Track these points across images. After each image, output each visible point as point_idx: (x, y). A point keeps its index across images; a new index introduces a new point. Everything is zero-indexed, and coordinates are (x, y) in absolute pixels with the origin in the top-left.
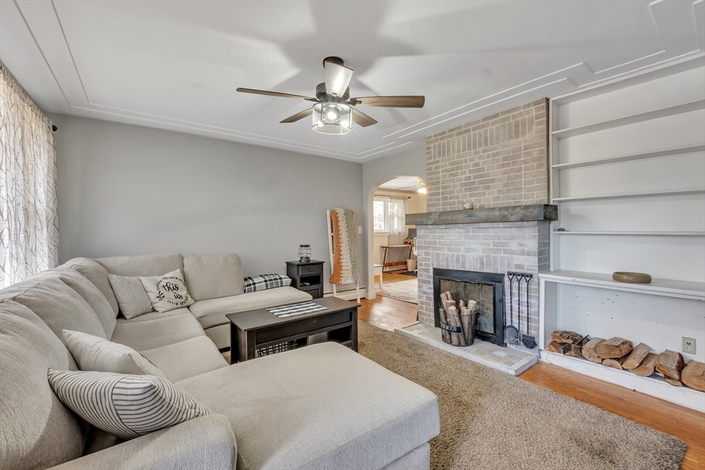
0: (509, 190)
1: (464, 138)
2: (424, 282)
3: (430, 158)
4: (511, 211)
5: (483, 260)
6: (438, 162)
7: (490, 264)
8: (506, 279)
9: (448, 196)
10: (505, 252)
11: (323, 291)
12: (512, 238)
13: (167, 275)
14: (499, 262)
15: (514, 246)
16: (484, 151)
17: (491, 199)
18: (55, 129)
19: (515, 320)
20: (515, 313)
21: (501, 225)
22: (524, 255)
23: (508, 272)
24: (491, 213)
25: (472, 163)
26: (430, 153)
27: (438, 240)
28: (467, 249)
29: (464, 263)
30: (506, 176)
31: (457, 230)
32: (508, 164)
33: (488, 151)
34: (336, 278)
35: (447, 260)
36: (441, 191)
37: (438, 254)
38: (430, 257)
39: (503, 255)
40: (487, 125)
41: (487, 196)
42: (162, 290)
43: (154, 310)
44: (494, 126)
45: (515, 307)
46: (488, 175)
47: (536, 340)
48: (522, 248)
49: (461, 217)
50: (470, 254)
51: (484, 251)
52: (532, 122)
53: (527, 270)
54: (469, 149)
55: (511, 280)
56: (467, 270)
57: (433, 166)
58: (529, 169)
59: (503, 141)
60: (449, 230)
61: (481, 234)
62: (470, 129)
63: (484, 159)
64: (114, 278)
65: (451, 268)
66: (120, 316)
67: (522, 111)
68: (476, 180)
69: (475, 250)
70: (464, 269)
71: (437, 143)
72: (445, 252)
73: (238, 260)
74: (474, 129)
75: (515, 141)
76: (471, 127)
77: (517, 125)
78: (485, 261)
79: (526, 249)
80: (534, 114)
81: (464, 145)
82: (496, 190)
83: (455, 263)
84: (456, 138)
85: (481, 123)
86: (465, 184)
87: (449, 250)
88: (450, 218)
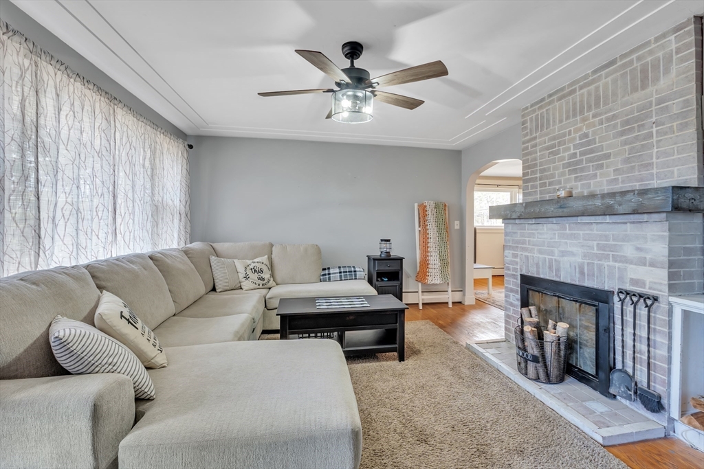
0: (633, 168)
1: (567, 103)
2: (512, 290)
3: (526, 135)
4: (618, 198)
5: (583, 269)
6: (535, 138)
7: (593, 275)
8: (616, 299)
9: (547, 181)
10: (615, 259)
11: (401, 289)
12: (626, 239)
13: (256, 260)
14: (606, 272)
15: (629, 251)
16: (594, 116)
17: (605, 182)
18: (191, 147)
19: (629, 363)
20: (629, 353)
21: (608, 219)
22: (645, 265)
23: (619, 289)
24: (591, 203)
25: (577, 135)
26: (526, 128)
27: (527, 239)
28: (563, 252)
29: (558, 270)
30: (627, 147)
31: (550, 226)
32: (631, 130)
33: (600, 114)
34: (422, 275)
35: (537, 265)
36: (538, 175)
37: (527, 257)
38: (518, 260)
39: (611, 263)
40: (599, 78)
41: (598, 179)
42: (249, 272)
43: (241, 288)
44: (609, 79)
45: (629, 342)
46: (602, 148)
47: (664, 401)
48: (642, 255)
49: (551, 209)
50: (566, 259)
51: (585, 256)
52: (670, 61)
53: (650, 288)
54: (575, 115)
55: (622, 301)
56: (562, 280)
57: (529, 144)
58: (666, 133)
59: (623, 97)
60: (540, 226)
61: (581, 232)
62: (575, 89)
63: (594, 126)
64: (213, 258)
65: (542, 276)
66: (214, 289)
67: (653, 46)
68: (584, 158)
69: (573, 254)
70: (558, 279)
71: (534, 115)
72: (535, 255)
73: (318, 251)
74: (581, 88)
75: (640, 94)
76: (577, 86)
77: (644, 71)
78: (586, 271)
79: (648, 257)
80: (674, 46)
81: (568, 112)
82: (612, 170)
83: (547, 270)
84: (557, 104)
85: (591, 78)
86: (569, 165)
87: (540, 252)
88: (537, 210)
